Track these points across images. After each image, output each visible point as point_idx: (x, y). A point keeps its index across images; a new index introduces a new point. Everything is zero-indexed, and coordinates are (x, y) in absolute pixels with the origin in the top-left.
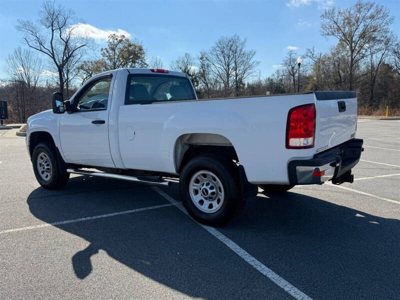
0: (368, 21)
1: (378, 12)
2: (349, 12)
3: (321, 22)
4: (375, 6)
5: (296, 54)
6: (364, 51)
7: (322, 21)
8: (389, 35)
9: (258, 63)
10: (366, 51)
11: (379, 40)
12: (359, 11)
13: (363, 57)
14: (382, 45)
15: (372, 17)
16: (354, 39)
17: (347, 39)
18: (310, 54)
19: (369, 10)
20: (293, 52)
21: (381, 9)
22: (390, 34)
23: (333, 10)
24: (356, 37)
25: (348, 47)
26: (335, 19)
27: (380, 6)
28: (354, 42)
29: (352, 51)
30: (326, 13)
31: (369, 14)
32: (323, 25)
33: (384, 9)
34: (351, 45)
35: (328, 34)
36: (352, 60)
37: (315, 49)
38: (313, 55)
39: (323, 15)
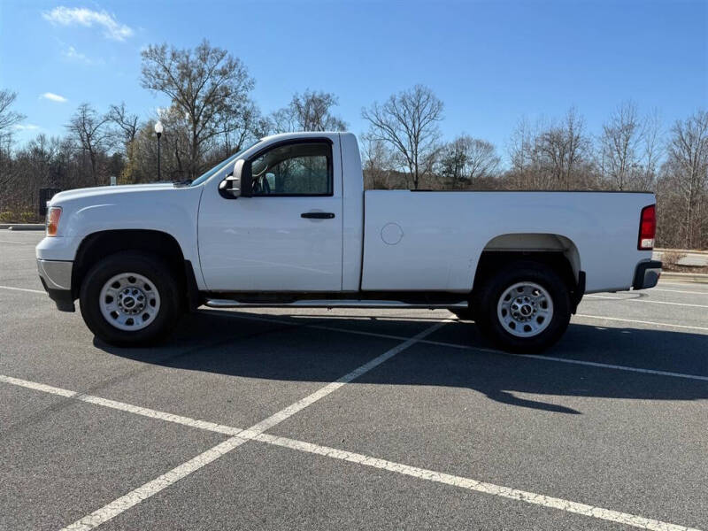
0: (218, 78)
1: (232, 67)
2: (187, 57)
3: (142, 64)
4: (227, 55)
5: (94, 111)
6: (214, 124)
7: (144, 62)
8: (249, 106)
9: (19, 117)
10: (216, 126)
11: (235, 112)
12: (204, 60)
13: (211, 135)
14: (238, 120)
15: (224, 73)
16: (197, 102)
17: (186, 100)
18: (116, 115)
19: (218, 61)
20: (88, 107)
21: (236, 64)
22: (250, 104)
23: (163, 49)
24: (200, 99)
25: (187, 114)
26: (167, 63)
27: (235, 58)
28: (198, 107)
29: (196, 122)
30: (151, 51)
31: (219, 67)
32: (145, 70)
33: (240, 64)
34: (193, 113)
35: (155, 87)
36: (196, 137)
37: (125, 108)
38: (122, 118)
39: (146, 53)
